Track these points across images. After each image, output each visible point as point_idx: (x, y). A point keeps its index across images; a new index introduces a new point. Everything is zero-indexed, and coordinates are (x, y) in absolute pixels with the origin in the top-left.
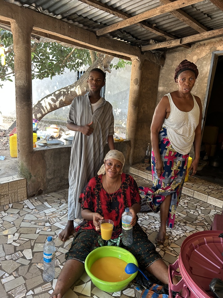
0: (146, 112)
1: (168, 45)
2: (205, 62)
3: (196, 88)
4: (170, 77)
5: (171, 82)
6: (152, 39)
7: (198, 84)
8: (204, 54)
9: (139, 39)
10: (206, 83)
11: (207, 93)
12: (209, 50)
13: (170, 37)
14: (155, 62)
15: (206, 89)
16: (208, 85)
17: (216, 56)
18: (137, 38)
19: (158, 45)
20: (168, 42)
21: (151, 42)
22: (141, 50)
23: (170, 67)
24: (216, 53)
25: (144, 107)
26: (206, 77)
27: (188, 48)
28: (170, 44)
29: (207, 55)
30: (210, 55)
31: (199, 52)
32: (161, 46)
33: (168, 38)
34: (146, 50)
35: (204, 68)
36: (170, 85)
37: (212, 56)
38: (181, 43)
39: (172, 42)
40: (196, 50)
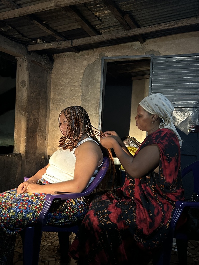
0: (37, 119)
1: (59, 46)
2: (95, 67)
3: (90, 93)
4: (60, 82)
5: (62, 87)
6: (40, 38)
7: (91, 89)
8: (93, 60)
9: (26, 37)
10: (99, 88)
11: (101, 98)
12: (98, 56)
13: (61, 38)
14: (43, 64)
15: (99, 95)
16: (101, 90)
17: (105, 62)
18: (23, 35)
19: (47, 45)
20: (58, 42)
21: (39, 41)
22: (27, 49)
23: (60, 71)
24: (105, 58)
25: (34, 114)
26: (98, 82)
27: (77, 53)
28: (60, 44)
29: (96, 60)
30: (100, 61)
31: (88, 57)
32: (50, 47)
33: (58, 38)
34: (33, 50)
35: (95, 73)
36: (62, 91)
37: (101, 61)
38: (72, 44)
39: (62, 43)
40: (86, 56)
